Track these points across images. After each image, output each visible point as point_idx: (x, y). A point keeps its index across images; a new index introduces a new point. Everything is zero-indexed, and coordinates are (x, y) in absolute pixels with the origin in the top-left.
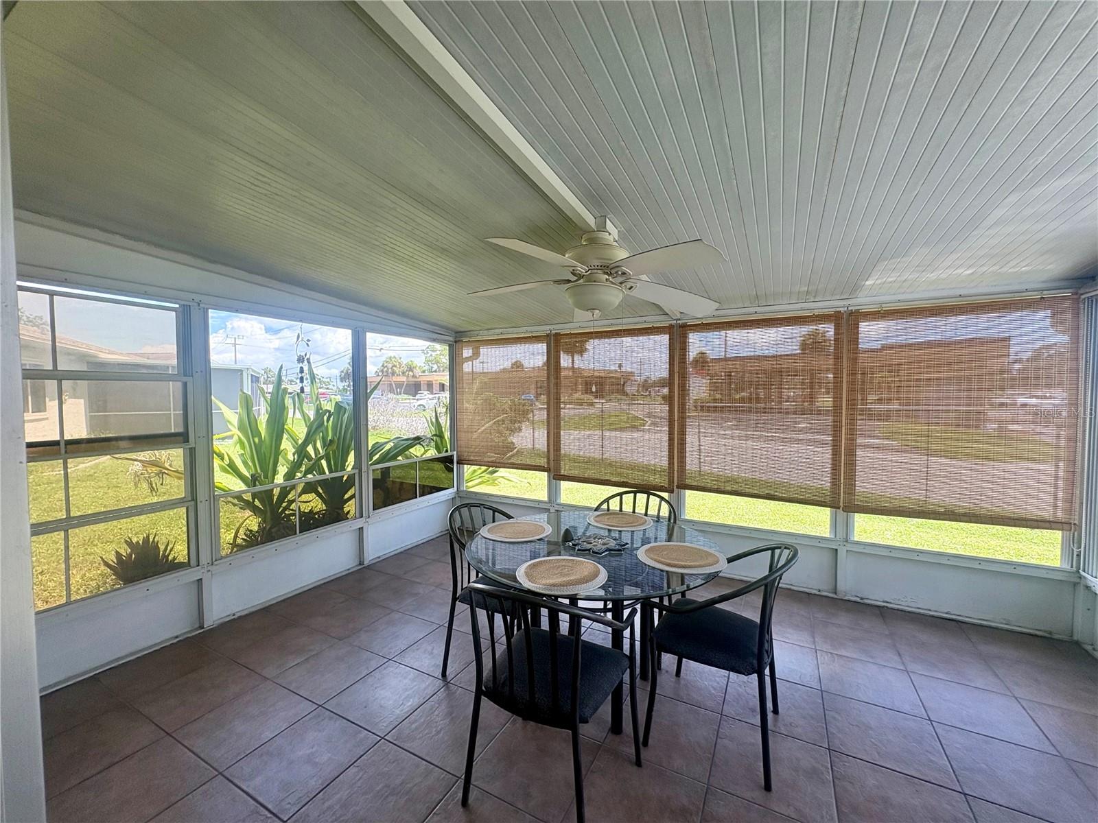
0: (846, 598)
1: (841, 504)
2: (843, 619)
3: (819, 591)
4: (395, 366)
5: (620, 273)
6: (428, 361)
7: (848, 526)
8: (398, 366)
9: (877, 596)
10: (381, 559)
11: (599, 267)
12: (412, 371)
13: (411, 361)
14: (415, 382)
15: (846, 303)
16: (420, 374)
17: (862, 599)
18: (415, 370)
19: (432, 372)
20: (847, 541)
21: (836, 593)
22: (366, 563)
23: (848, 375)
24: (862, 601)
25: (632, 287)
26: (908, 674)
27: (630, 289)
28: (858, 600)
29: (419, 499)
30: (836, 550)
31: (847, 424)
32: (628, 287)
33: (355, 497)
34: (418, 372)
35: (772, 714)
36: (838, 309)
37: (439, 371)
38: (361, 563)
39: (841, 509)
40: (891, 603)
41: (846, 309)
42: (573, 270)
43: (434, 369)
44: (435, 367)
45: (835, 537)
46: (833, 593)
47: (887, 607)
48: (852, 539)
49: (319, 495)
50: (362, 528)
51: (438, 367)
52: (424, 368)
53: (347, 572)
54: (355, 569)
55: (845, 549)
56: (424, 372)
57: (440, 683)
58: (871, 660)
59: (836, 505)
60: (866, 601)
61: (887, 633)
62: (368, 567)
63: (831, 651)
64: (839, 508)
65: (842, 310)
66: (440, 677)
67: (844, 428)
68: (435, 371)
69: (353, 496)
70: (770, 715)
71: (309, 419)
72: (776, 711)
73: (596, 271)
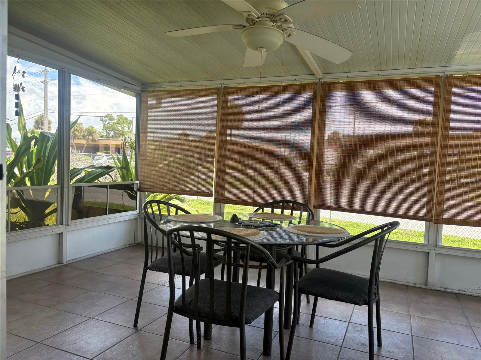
0: (434, 288)
1: (433, 218)
2: (431, 299)
3: (415, 284)
4: (77, 130)
5: (283, 20)
6: (106, 128)
7: (438, 234)
8: (79, 131)
9: (455, 286)
10: (76, 261)
11: (268, 16)
12: (92, 136)
13: (92, 127)
14: (94, 145)
15: (444, 69)
16: (99, 139)
17: (445, 289)
18: (94, 135)
19: (109, 138)
20: (436, 246)
21: (427, 286)
22: (64, 262)
23: (443, 123)
24: (444, 290)
25: (290, 35)
26: (471, 328)
27: (289, 36)
28: (442, 289)
29: (108, 216)
30: (428, 253)
31: (440, 159)
32: (288, 34)
33: (57, 212)
34: (97, 137)
35: (377, 347)
36: (438, 74)
37: (116, 137)
38: (60, 262)
39: (433, 222)
40: (464, 291)
41: (443, 74)
42: (249, 15)
43: (111, 135)
44: (112, 133)
45: (428, 243)
46: (424, 285)
47: (461, 294)
48: (440, 244)
49: (23, 209)
50: (62, 233)
51: (115, 133)
52: (102, 134)
53: (48, 268)
54: (54, 266)
55: (434, 252)
56: (102, 137)
57: (132, 330)
58: (447, 321)
59: (430, 219)
60: (448, 290)
61: (460, 307)
62: (66, 265)
63: (421, 316)
64: (431, 221)
65: (441, 74)
66: (133, 327)
67: (437, 163)
68: (112, 137)
69: (55, 211)
70: (375, 348)
71: (16, 145)
72: (379, 345)
73: (265, 19)
